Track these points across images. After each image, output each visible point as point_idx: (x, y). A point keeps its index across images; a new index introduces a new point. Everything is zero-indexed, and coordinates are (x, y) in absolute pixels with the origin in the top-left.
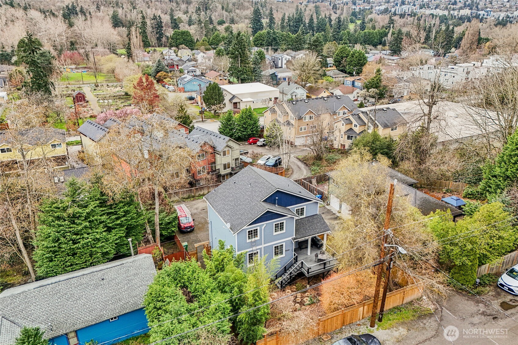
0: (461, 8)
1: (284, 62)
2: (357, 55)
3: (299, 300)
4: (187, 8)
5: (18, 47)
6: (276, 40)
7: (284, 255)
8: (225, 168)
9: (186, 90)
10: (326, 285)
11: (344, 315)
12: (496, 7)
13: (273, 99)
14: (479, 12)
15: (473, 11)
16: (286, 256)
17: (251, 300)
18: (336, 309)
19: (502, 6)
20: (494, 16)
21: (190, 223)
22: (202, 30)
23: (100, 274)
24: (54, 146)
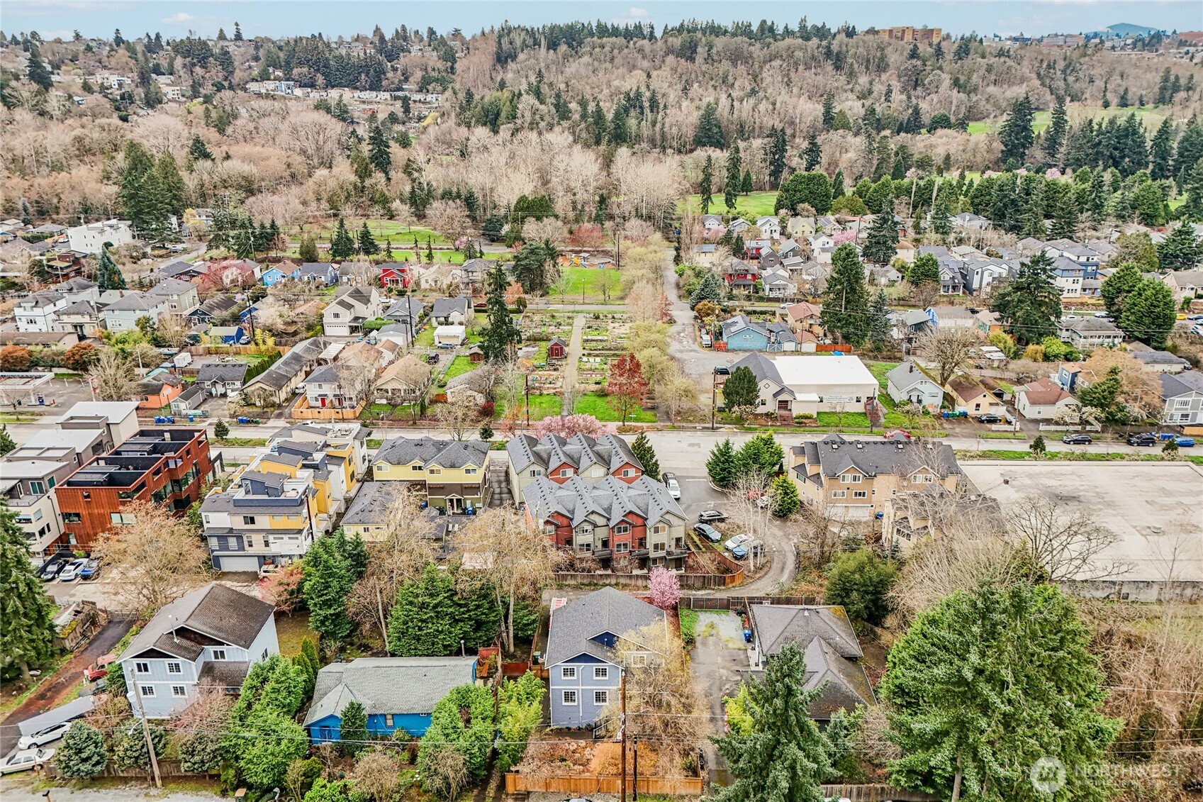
2: (1148, 293)
4: (871, 83)
5: (516, 208)
7: (607, 704)
8: (656, 549)
9: (729, 346)
11: (599, 781)
13: (864, 400)
23: (424, 669)
24: (468, 471)
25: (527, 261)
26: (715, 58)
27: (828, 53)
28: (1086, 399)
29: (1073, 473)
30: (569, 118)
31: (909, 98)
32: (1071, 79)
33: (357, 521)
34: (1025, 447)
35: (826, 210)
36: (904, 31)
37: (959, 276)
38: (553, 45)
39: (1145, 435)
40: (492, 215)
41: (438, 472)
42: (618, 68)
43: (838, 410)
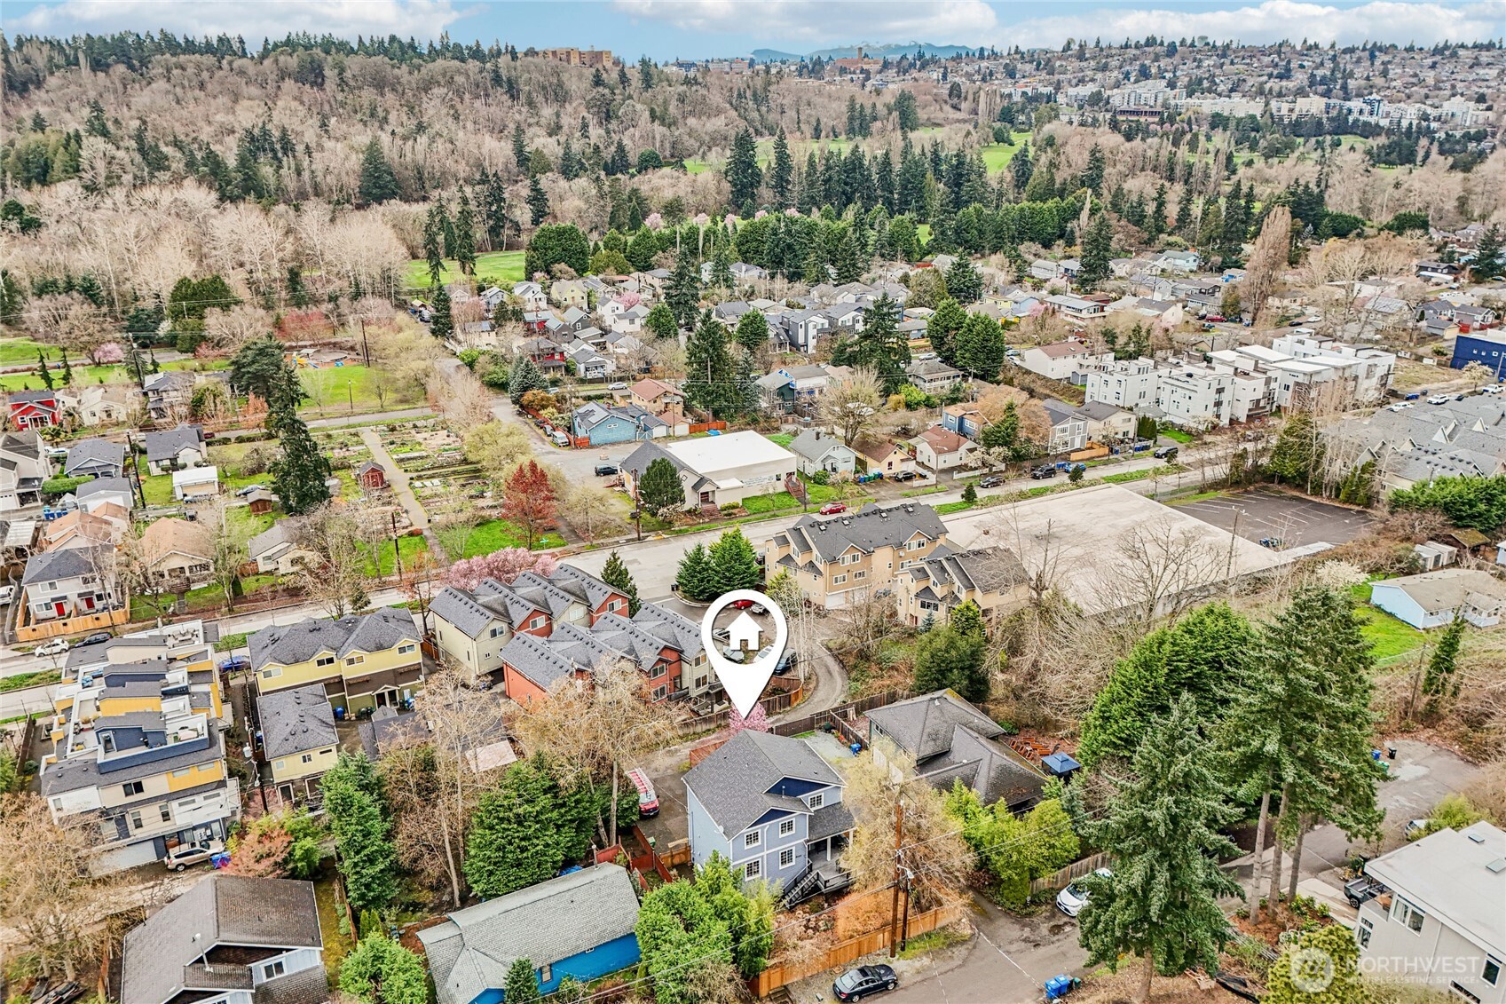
0: (1300, 92)
1: (812, 332)
3: (812, 924)
4: (558, 115)
5: (174, 298)
6: (794, 251)
7: (793, 863)
8: (698, 685)
9: (593, 441)
10: (842, 907)
11: (860, 943)
12: (1398, 84)
13: (784, 477)
14: (1348, 104)
15: (1332, 101)
16: (798, 864)
17: (753, 928)
18: (851, 937)
19: (1414, 80)
20: (1388, 114)
21: (652, 802)
22: (602, 203)
23: (568, 894)
24: (402, 650)
25: (255, 366)
26: (352, 83)
27: (497, 80)
28: (989, 440)
29: (1033, 513)
30: (168, 168)
31: (608, 132)
32: (764, 109)
33: (293, 749)
34: (956, 498)
35: (585, 270)
36: (568, 53)
37: (782, 332)
38: (98, 65)
39: (1045, 467)
40: (137, 310)
41: (361, 659)
42: (215, 97)
43: (771, 491)
